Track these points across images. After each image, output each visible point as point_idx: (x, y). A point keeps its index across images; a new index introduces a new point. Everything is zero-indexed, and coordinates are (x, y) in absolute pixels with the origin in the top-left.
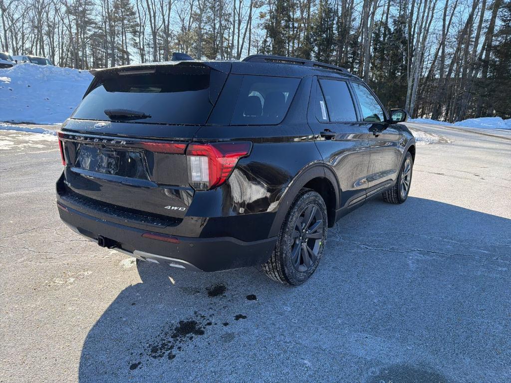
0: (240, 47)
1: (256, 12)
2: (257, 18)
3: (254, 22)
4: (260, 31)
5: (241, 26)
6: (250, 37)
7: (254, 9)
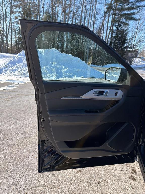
0: (7, 31)
1: (13, 16)
2: (14, 19)
3: (13, 21)
4: (16, 24)
5: (7, 21)
6: (12, 27)
7: (12, 15)
